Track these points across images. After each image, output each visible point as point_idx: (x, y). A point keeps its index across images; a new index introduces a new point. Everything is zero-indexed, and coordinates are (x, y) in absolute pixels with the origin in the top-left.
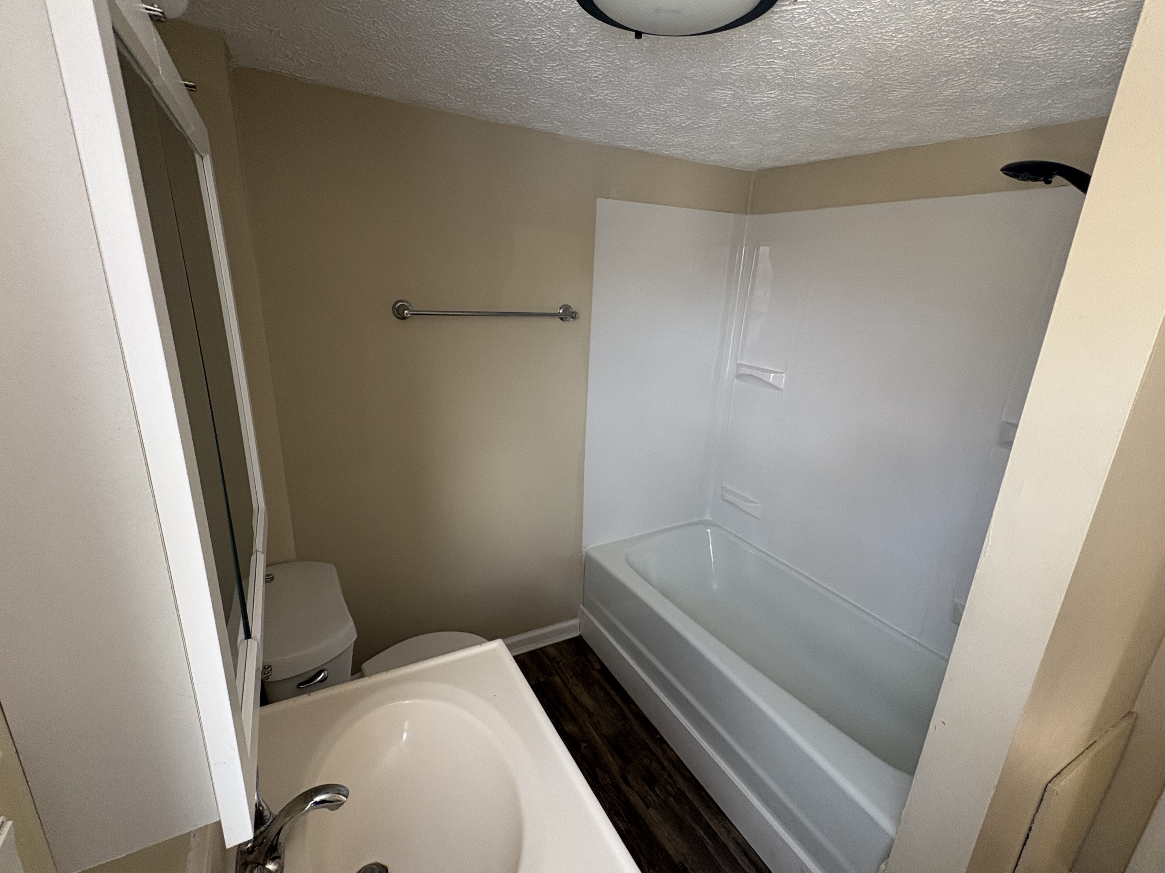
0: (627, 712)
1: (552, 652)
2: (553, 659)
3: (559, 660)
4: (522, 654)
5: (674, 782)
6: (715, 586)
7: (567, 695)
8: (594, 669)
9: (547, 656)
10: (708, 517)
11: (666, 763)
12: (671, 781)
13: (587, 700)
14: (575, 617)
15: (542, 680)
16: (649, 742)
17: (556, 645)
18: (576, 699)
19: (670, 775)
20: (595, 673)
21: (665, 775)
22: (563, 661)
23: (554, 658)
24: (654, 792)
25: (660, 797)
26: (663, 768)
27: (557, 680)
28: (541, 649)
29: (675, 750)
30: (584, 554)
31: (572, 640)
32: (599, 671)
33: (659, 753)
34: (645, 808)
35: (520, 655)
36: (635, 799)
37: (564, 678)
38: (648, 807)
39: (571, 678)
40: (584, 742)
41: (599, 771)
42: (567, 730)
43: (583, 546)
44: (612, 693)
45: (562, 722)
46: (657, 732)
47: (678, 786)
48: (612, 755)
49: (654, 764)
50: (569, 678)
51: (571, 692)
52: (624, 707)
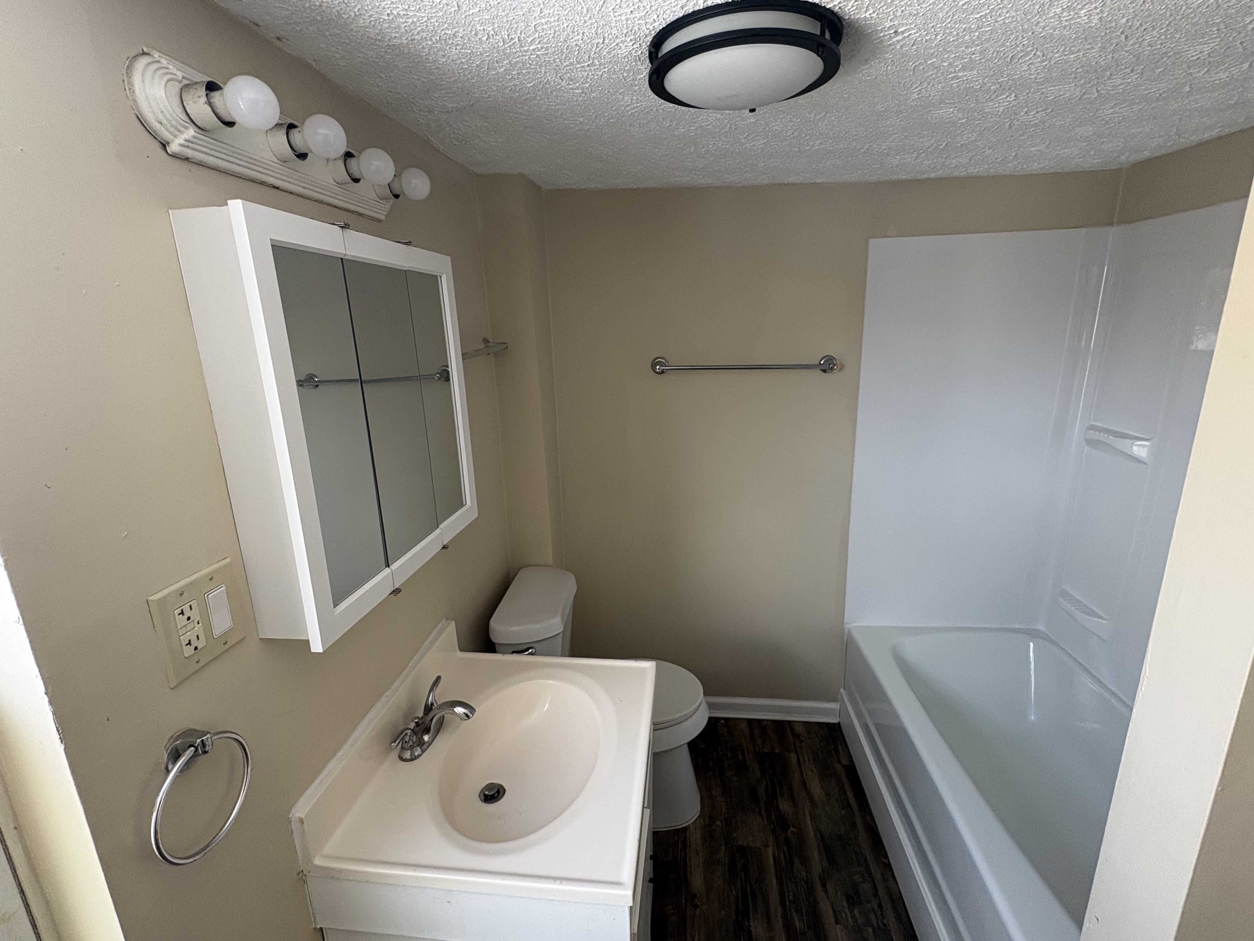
0: (859, 822)
1: (800, 729)
2: (797, 736)
3: (803, 739)
4: (767, 720)
5: (882, 915)
6: (1033, 718)
7: (797, 775)
8: (839, 762)
9: (792, 730)
10: (1041, 627)
11: (881, 892)
12: (879, 913)
13: (816, 789)
14: (835, 700)
15: (777, 751)
16: (870, 859)
17: (808, 725)
18: (804, 783)
19: (880, 906)
20: (839, 767)
21: (875, 904)
22: (808, 741)
23: (799, 736)
24: (852, 912)
25: (856, 920)
26: (876, 894)
27: (793, 757)
28: (789, 722)
29: (899, 884)
30: (846, 631)
31: (828, 725)
32: (844, 766)
33: (878, 876)
34: (833, 920)
35: (764, 720)
36: (825, 907)
37: (801, 758)
38: (837, 922)
39: (809, 760)
40: (793, 826)
41: (797, 862)
42: (781, 807)
43: (845, 622)
44: (850, 794)
45: (779, 798)
46: (886, 857)
47: (885, 922)
48: (819, 853)
49: (866, 886)
50: (807, 760)
51: (802, 775)
52: (857, 814)
